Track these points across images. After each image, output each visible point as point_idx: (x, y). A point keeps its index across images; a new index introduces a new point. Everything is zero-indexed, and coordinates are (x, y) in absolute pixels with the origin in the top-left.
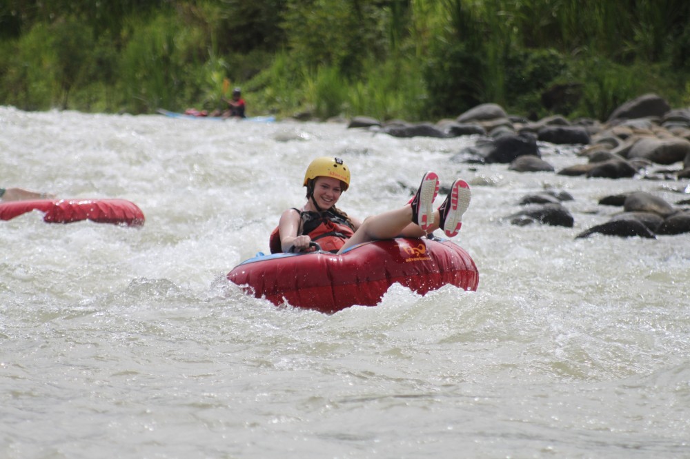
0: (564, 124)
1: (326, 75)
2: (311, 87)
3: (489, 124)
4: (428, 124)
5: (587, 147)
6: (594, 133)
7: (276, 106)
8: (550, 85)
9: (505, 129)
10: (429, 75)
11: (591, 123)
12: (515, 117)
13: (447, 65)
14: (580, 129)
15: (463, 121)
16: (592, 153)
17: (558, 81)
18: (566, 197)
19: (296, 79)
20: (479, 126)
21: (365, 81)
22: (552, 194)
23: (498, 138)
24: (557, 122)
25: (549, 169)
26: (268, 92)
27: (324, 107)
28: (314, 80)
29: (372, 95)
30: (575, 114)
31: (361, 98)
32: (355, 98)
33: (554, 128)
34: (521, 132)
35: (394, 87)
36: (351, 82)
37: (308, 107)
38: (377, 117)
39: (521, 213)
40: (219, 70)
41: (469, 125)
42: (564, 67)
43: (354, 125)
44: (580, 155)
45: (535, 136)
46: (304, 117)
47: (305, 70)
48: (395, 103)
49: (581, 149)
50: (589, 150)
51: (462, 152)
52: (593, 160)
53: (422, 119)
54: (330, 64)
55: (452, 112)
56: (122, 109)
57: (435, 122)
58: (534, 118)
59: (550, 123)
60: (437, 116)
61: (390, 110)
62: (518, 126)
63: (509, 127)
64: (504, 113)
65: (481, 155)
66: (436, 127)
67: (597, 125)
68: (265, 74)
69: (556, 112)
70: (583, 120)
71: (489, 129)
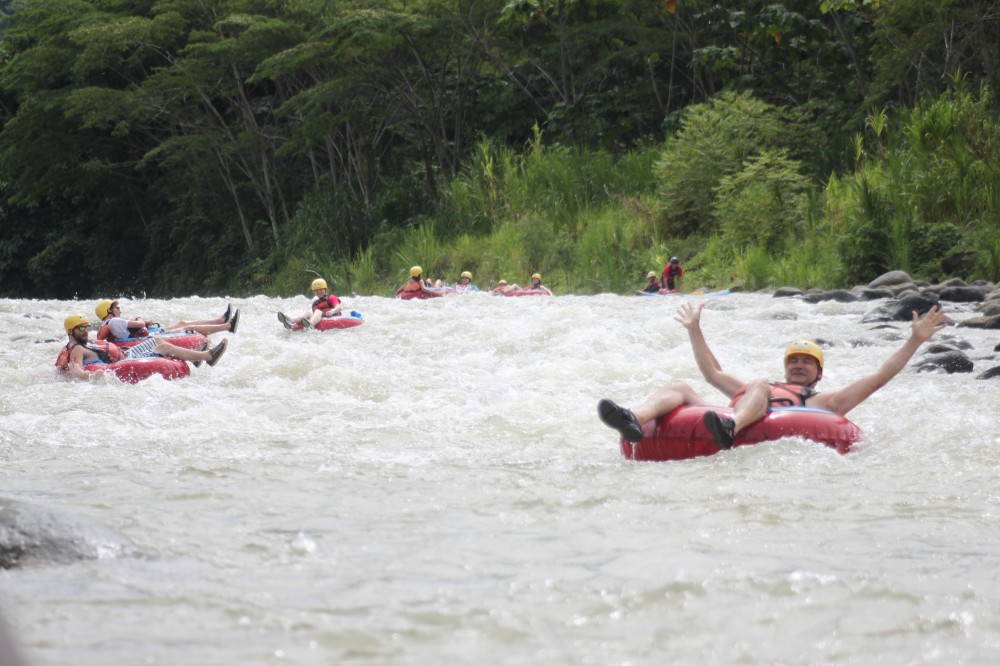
0: (962, 285)
1: (754, 253)
2: (741, 264)
3: (896, 287)
4: (843, 290)
5: (982, 303)
6: (988, 292)
7: (712, 282)
8: (948, 254)
9: (911, 291)
10: (843, 249)
11: (985, 284)
12: (919, 281)
13: (859, 240)
14: (977, 288)
15: (875, 286)
16: (986, 308)
17: (954, 250)
18: (965, 345)
19: (728, 258)
20: (888, 289)
21: (788, 257)
22: (953, 343)
23: (904, 298)
24: (955, 283)
25: (951, 323)
26: (705, 270)
27: (753, 281)
28: (743, 258)
29: (795, 270)
30: (972, 277)
31: (785, 272)
32: (780, 272)
33: (953, 288)
34: (924, 294)
35: (813, 261)
36: (775, 259)
37: (739, 282)
38: (799, 287)
39: (927, 361)
40: (661, 254)
41: (879, 289)
42: (960, 237)
43: (780, 294)
44: (977, 311)
45: (938, 296)
46: (734, 290)
47: (735, 250)
48: (815, 275)
49: (977, 305)
50: (985, 306)
51: (874, 312)
52: (988, 314)
53: (838, 287)
54: (757, 244)
55: (864, 280)
56: (580, 291)
57: (850, 289)
58: (936, 282)
59: (950, 285)
60: (852, 284)
61: (810, 281)
62: (922, 289)
63: (914, 289)
64: (909, 278)
65: (890, 314)
66: (850, 292)
67: (990, 284)
68: (701, 255)
69: (955, 276)
70: (978, 281)
71: (897, 292)
